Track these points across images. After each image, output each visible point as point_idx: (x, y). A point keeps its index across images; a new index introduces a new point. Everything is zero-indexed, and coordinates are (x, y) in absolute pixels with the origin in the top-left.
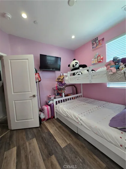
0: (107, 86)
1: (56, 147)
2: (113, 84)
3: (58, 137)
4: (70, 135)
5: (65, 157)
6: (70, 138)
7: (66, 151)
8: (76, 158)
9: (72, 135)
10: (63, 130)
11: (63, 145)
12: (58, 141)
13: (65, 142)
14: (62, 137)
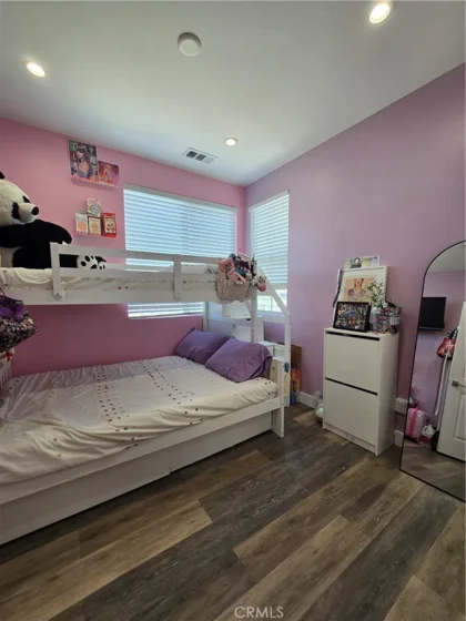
0: (130, 315)
1: (206, 542)
2: (143, 308)
3: (160, 539)
4: (168, 497)
5: (243, 515)
6: (181, 497)
7: (225, 510)
8: (244, 489)
9: (168, 492)
10: (126, 520)
11: (203, 520)
12: (179, 540)
13: (190, 514)
14: (167, 521)
